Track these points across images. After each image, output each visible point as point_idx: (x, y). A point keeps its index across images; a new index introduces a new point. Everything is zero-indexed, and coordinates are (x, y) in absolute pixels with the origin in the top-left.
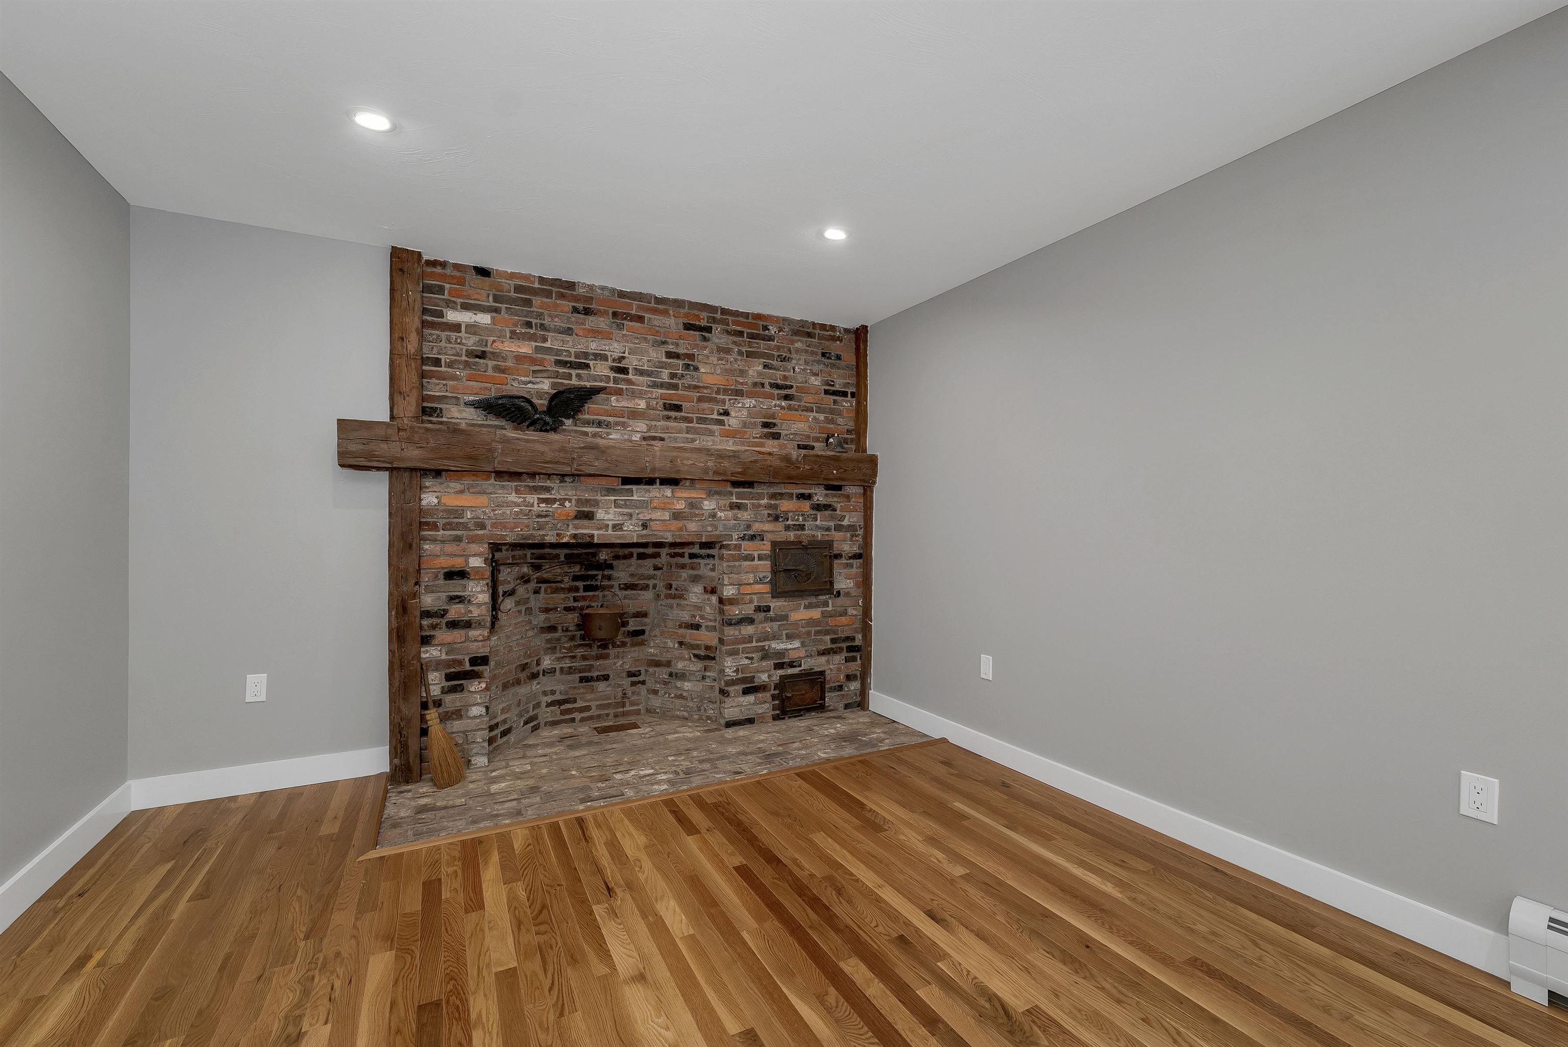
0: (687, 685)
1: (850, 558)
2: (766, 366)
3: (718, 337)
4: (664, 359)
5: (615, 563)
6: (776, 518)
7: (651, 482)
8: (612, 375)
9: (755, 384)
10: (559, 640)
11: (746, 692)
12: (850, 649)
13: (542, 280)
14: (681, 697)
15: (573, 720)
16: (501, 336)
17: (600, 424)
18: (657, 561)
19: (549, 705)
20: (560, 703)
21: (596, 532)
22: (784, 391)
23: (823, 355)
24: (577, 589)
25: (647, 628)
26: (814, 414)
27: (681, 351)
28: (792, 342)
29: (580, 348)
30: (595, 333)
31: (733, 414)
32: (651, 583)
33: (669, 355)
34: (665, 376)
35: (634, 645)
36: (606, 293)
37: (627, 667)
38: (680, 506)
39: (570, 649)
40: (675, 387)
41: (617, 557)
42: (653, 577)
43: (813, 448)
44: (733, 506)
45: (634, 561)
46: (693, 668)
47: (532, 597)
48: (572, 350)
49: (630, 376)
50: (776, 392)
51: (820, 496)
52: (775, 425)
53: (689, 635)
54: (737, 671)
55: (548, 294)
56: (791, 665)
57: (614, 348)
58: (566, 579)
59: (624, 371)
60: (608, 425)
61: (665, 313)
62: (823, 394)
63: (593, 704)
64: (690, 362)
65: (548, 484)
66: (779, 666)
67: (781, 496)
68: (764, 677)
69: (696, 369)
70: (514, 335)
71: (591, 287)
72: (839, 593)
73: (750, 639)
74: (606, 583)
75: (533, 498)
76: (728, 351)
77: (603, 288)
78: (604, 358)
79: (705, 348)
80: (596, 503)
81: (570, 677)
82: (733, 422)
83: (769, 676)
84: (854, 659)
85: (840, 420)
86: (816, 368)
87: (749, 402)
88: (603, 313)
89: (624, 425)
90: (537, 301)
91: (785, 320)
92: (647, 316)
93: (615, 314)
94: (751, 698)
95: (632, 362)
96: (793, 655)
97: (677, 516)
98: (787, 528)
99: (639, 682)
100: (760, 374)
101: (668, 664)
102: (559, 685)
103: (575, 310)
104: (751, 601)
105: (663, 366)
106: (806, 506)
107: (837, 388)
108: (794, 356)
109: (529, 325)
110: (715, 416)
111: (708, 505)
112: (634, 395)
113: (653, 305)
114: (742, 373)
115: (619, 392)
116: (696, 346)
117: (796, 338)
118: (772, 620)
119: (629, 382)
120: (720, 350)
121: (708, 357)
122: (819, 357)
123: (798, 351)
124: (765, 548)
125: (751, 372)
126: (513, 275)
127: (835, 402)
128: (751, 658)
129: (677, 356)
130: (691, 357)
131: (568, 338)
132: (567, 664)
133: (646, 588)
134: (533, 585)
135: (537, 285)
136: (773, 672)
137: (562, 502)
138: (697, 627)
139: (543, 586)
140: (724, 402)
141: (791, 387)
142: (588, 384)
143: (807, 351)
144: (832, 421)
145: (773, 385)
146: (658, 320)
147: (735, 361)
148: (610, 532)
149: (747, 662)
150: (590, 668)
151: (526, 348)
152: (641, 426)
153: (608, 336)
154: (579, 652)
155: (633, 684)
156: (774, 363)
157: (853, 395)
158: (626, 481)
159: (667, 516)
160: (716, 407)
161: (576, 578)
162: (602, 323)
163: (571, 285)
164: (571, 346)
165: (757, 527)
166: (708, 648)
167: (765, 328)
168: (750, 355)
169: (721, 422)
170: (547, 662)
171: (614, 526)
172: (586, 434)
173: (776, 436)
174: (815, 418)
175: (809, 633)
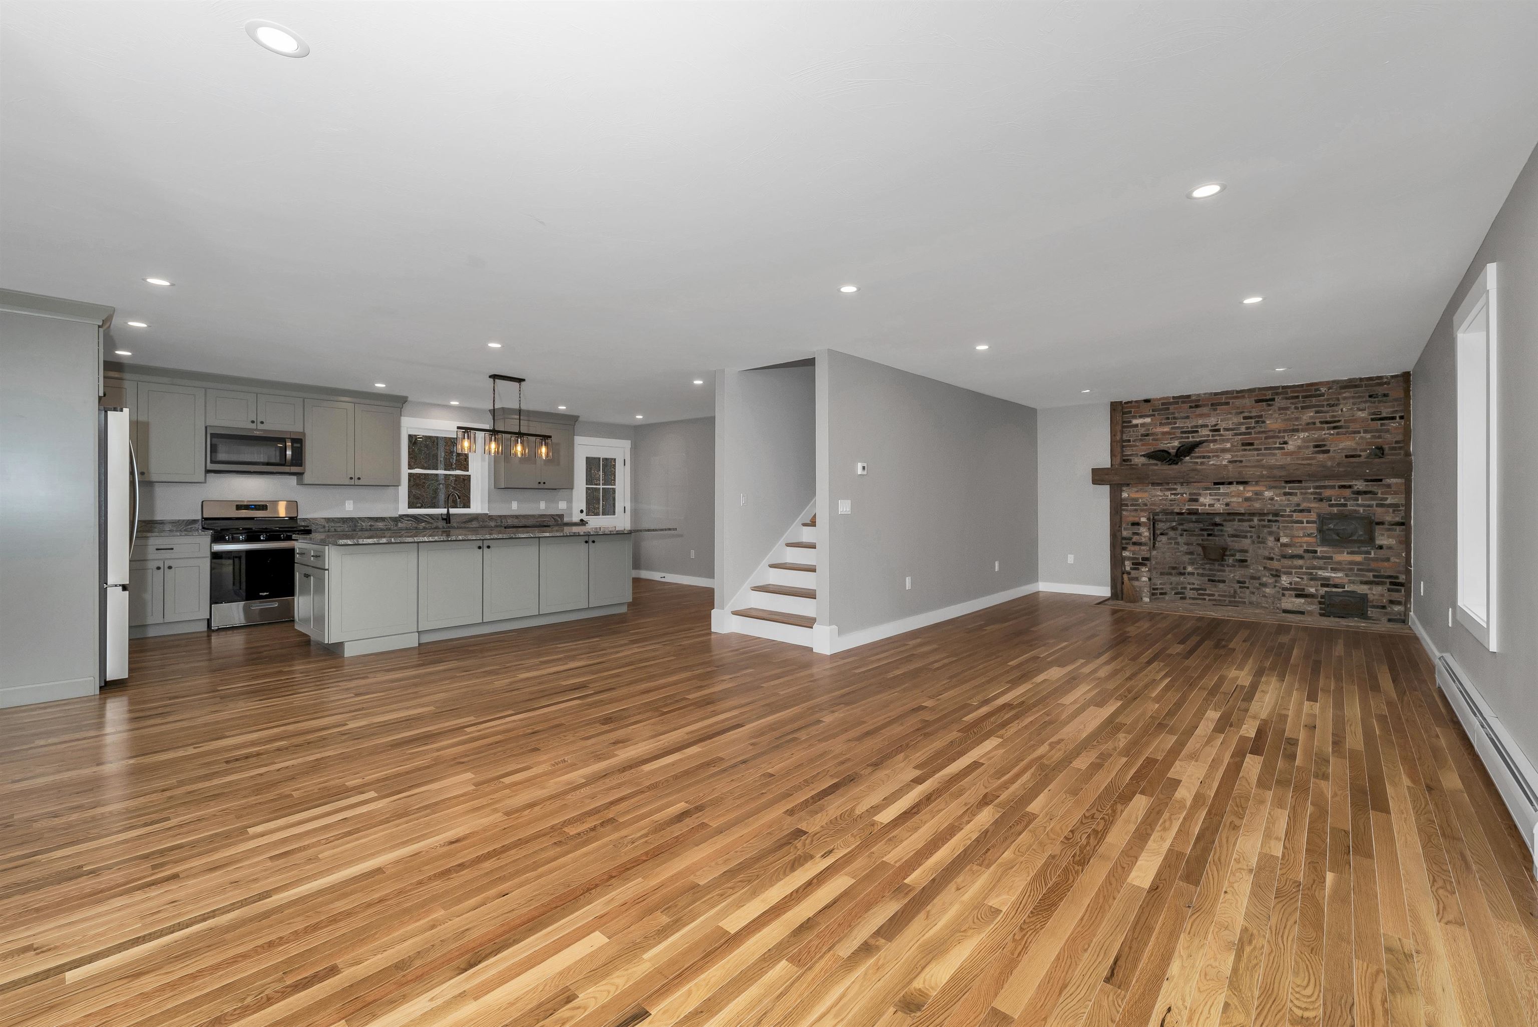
0: (1268, 590)
1: (1393, 525)
2: (1317, 412)
3: (1279, 402)
4: (1242, 421)
5: (1224, 523)
6: (1321, 500)
7: (1230, 483)
8: (1211, 433)
9: (1308, 424)
10: (1195, 559)
11: (1298, 596)
12: (1391, 583)
13: (1174, 398)
14: (1264, 596)
15: (1205, 599)
16: (1155, 426)
17: (1204, 457)
18: (1251, 523)
19: (1191, 589)
20: (1197, 590)
21: (1200, 508)
22: (1333, 424)
23: (1370, 396)
24: (1203, 535)
25: (1249, 559)
26: (1362, 434)
27: (1253, 414)
28: (1340, 394)
29: (1194, 424)
30: (1201, 416)
31: (1290, 443)
32: (1249, 535)
33: (1245, 418)
34: (1243, 429)
35: (1240, 566)
36: (1207, 395)
37: (1237, 578)
38: (1249, 494)
39: (1202, 565)
40: (1250, 433)
41: (1225, 520)
42: (1250, 532)
43: (1360, 456)
44: (1285, 494)
45: (1236, 523)
46: (1270, 581)
47: (1179, 537)
48: (1189, 426)
49: (1222, 432)
50: (1326, 426)
51: (1360, 485)
52: (1324, 445)
53: (1269, 564)
54: (1291, 583)
55: (1177, 403)
56: (1336, 586)
57: (1212, 421)
58: (1197, 530)
59: (1218, 430)
60: (1209, 457)
61: (1243, 397)
62: (1370, 422)
63: (1217, 594)
64: (1260, 420)
65: (1175, 487)
66: (1323, 585)
67: (1325, 487)
68: (1313, 590)
69: (1264, 422)
70: (1161, 424)
71: (1199, 395)
72: (1381, 547)
73: (1301, 567)
74: (1220, 533)
75: (1168, 493)
76: (1287, 409)
77: (1205, 394)
78: (1207, 426)
79: (1270, 410)
80: (1200, 495)
81: (1203, 578)
82: (1291, 447)
83: (1316, 590)
84: (1398, 591)
85: (1388, 436)
86: (1362, 406)
87: (1302, 435)
88: (1204, 406)
89: (1218, 456)
90: (1171, 407)
91: (1334, 382)
92: (1231, 401)
93: (1212, 405)
94: (1302, 600)
95: (1222, 425)
96: (1338, 581)
97: (1247, 499)
98: (1331, 506)
99: (1245, 587)
100: (1311, 417)
101: (1259, 578)
102: (1196, 581)
103: (1191, 407)
104: (1301, 546)
105: (1242, 424)
106: (1347, 492)
107: (1384, 415)
108: (1342, 401)
109: (1168, 418)
110: (1278, 445)
111: (1268, 494)
112: (1224, 441)
113: (1235, 395)
114: (1297, 419)
115: (1215, 441)
116: (1263, 410)
117: (1343, 391)
118: (1319, 558)
119: (1221, 435)
120: (1280, 409)
121: (1271, 415)
122: (1368, 399)
123: (1345, 398)
124: (1313, 516)
125: (1305, 418)
126: (1160, 399)
127: (1382, 425)
128: (1302, 578)
129: (1251, 418)
130: (1261, 416)
131: (1187, 420)
132: (1201, 571)
133: (1246, 537)
134: (1179, 532)
135: (1172, 400)
136: (1319, 588)
137: (1182, 494)
138: (1272, 559)
139: (1185, 533)
140: (1284, 437)
141: (1339, 421)
142: (1198, 440)
143: (1353, 397)
144: (1380, 437)
145: (1321, 423)
146: (1238, 402)
147: (1291, 413)
148: (1207, 507)
149: (1298, 579)
150: (1214, 575)
151: (1166, 429)
152: (1228, 456)
153: (1208, 415)
154: (1207, 566)
155: (1241, 587)
156: (1325, 409)
157: (1402, 418)
158: (1215, 484)
159: (1240, 500)
160: (1278, 441)
161: (1202, 530)
162: (1205, 410)
163: (1189, 396)
164: (1189, 424)
165: (1304, 505)
166: (1277, 570)
167: (1318, 390)
168: (1303, 408)
169: (1283, 448)
170: (1190, 569)
171: (1209, 505)
172: (1197, 463)
173: (1328, 451)
174: (1361, 438)
175: (1351, 570)
